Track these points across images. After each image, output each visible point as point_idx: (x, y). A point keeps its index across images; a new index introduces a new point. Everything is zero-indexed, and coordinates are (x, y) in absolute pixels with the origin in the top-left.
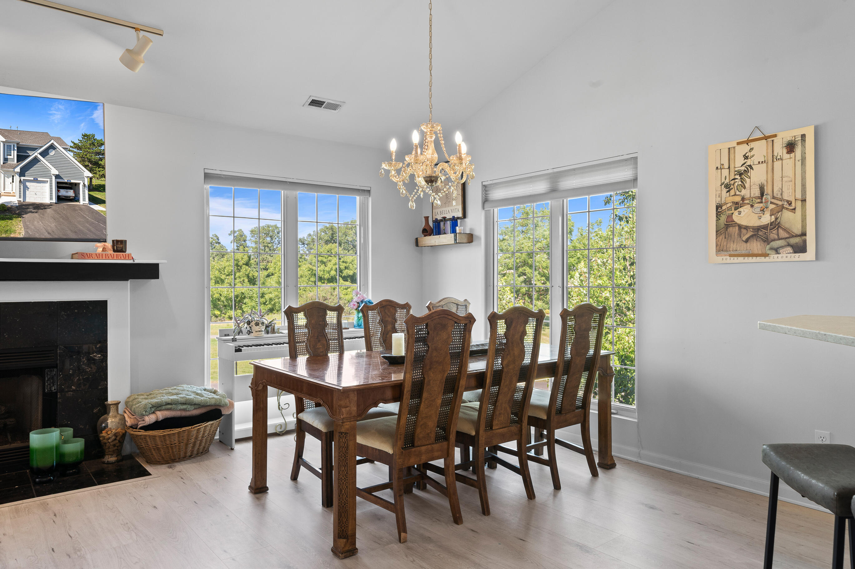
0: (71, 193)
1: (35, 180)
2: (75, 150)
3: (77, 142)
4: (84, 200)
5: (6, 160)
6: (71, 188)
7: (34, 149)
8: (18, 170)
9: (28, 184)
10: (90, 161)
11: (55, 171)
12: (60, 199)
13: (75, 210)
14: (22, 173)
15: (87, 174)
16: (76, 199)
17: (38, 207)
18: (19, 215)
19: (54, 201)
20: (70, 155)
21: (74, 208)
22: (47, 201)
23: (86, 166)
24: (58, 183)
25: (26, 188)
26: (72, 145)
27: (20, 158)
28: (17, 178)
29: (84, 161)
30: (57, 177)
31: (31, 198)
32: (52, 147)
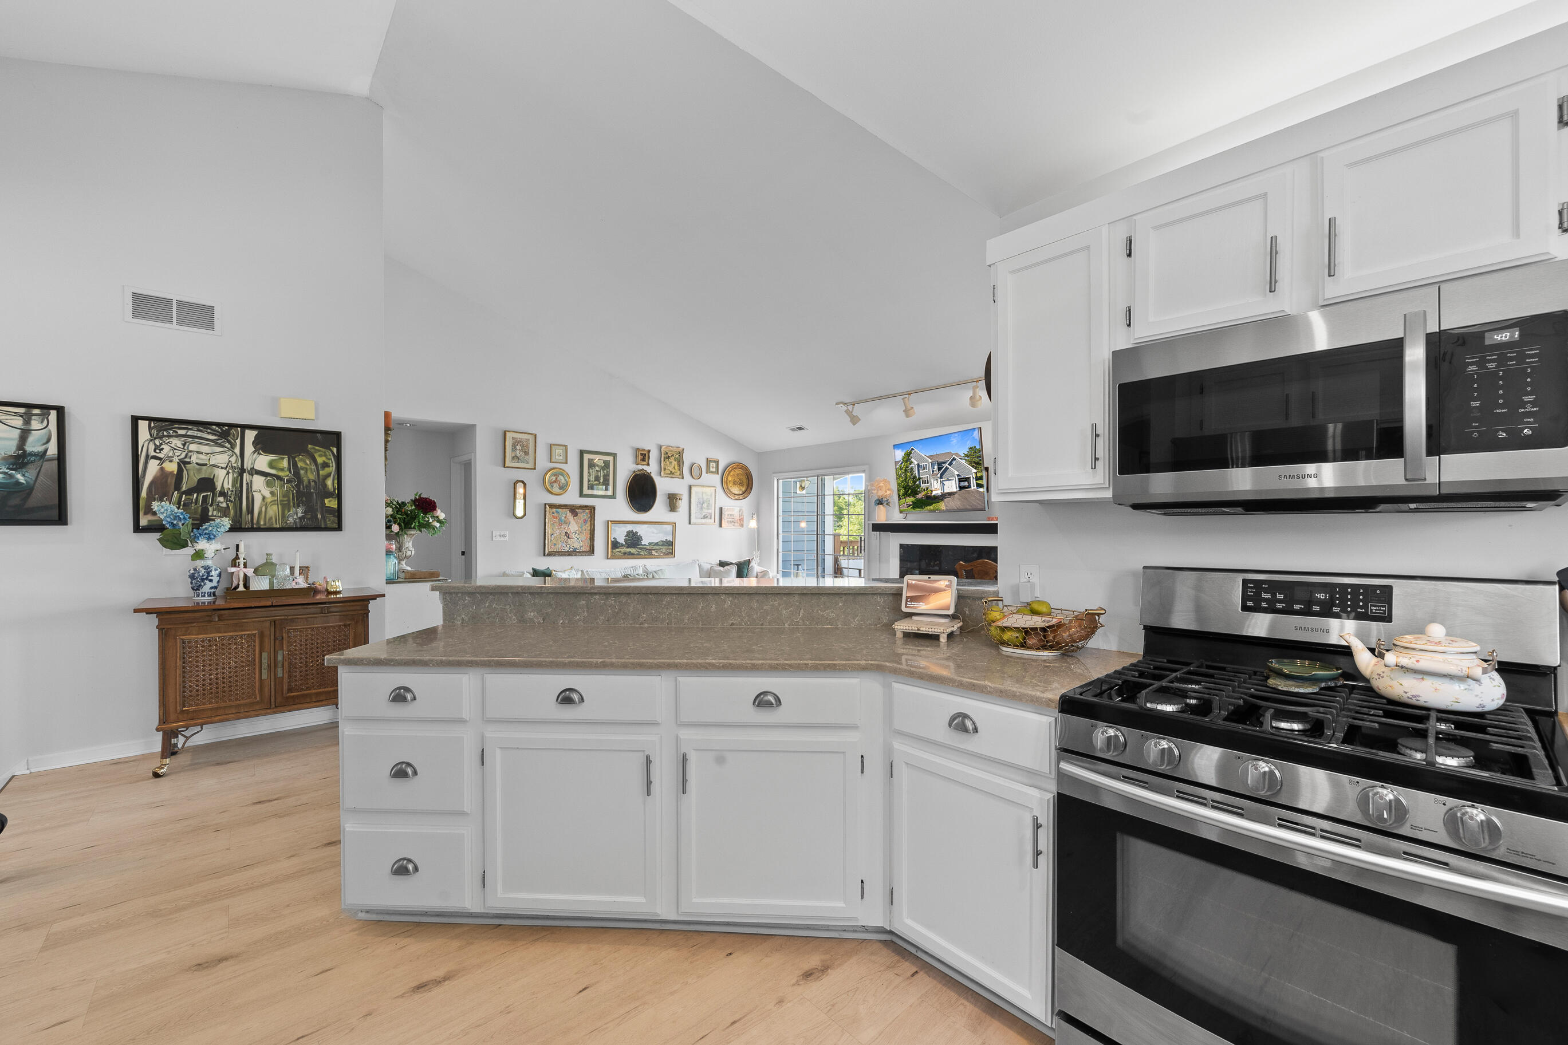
0: (966, 484)
1: (948, 480)
2: (966, 458)
3: (966, 453)
4: (974, 487)
5: (933, 471)
6: (966, 481)
7: (945, 463)
8: (939, 475)
9: (944, 482)
10: (975, 463)
11: (957, 473)
12: (961, 488)
13: (969, 493)
14: (941, 477)
15: (974, 470)
16: (969, 486)
17: (951, 494)
18: (942, 500)
19: (958, 489)
20: (963, 462)
21: (969, 492)
22: (954, 490)
23: (972, 466)
24: (959, 479)
25: (944, 484)
26: (964, 455)
27: (939, 469)
28: (939, 480)
29: (971, 463)
30: (958, 475)
31: (947, 490)
32: (954, 459)
